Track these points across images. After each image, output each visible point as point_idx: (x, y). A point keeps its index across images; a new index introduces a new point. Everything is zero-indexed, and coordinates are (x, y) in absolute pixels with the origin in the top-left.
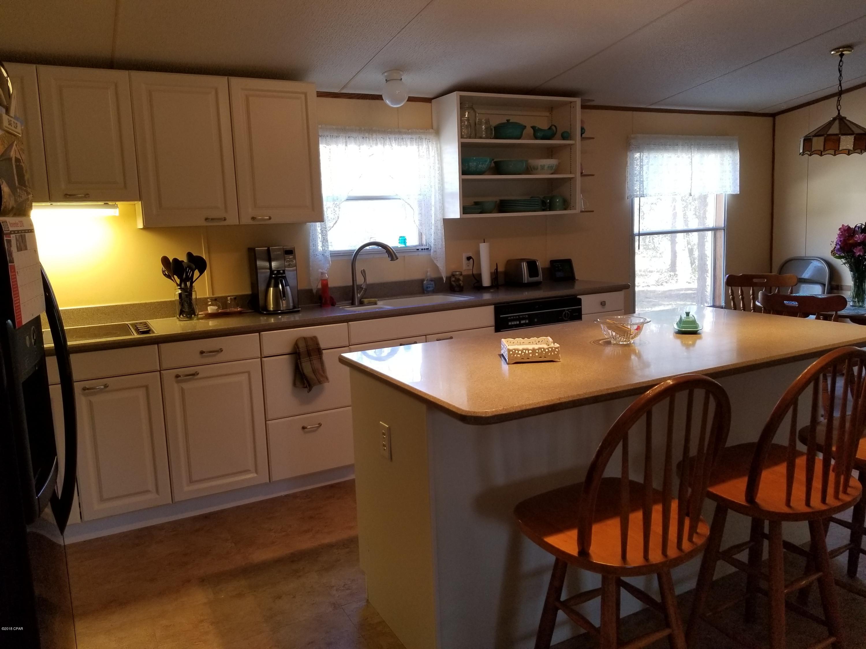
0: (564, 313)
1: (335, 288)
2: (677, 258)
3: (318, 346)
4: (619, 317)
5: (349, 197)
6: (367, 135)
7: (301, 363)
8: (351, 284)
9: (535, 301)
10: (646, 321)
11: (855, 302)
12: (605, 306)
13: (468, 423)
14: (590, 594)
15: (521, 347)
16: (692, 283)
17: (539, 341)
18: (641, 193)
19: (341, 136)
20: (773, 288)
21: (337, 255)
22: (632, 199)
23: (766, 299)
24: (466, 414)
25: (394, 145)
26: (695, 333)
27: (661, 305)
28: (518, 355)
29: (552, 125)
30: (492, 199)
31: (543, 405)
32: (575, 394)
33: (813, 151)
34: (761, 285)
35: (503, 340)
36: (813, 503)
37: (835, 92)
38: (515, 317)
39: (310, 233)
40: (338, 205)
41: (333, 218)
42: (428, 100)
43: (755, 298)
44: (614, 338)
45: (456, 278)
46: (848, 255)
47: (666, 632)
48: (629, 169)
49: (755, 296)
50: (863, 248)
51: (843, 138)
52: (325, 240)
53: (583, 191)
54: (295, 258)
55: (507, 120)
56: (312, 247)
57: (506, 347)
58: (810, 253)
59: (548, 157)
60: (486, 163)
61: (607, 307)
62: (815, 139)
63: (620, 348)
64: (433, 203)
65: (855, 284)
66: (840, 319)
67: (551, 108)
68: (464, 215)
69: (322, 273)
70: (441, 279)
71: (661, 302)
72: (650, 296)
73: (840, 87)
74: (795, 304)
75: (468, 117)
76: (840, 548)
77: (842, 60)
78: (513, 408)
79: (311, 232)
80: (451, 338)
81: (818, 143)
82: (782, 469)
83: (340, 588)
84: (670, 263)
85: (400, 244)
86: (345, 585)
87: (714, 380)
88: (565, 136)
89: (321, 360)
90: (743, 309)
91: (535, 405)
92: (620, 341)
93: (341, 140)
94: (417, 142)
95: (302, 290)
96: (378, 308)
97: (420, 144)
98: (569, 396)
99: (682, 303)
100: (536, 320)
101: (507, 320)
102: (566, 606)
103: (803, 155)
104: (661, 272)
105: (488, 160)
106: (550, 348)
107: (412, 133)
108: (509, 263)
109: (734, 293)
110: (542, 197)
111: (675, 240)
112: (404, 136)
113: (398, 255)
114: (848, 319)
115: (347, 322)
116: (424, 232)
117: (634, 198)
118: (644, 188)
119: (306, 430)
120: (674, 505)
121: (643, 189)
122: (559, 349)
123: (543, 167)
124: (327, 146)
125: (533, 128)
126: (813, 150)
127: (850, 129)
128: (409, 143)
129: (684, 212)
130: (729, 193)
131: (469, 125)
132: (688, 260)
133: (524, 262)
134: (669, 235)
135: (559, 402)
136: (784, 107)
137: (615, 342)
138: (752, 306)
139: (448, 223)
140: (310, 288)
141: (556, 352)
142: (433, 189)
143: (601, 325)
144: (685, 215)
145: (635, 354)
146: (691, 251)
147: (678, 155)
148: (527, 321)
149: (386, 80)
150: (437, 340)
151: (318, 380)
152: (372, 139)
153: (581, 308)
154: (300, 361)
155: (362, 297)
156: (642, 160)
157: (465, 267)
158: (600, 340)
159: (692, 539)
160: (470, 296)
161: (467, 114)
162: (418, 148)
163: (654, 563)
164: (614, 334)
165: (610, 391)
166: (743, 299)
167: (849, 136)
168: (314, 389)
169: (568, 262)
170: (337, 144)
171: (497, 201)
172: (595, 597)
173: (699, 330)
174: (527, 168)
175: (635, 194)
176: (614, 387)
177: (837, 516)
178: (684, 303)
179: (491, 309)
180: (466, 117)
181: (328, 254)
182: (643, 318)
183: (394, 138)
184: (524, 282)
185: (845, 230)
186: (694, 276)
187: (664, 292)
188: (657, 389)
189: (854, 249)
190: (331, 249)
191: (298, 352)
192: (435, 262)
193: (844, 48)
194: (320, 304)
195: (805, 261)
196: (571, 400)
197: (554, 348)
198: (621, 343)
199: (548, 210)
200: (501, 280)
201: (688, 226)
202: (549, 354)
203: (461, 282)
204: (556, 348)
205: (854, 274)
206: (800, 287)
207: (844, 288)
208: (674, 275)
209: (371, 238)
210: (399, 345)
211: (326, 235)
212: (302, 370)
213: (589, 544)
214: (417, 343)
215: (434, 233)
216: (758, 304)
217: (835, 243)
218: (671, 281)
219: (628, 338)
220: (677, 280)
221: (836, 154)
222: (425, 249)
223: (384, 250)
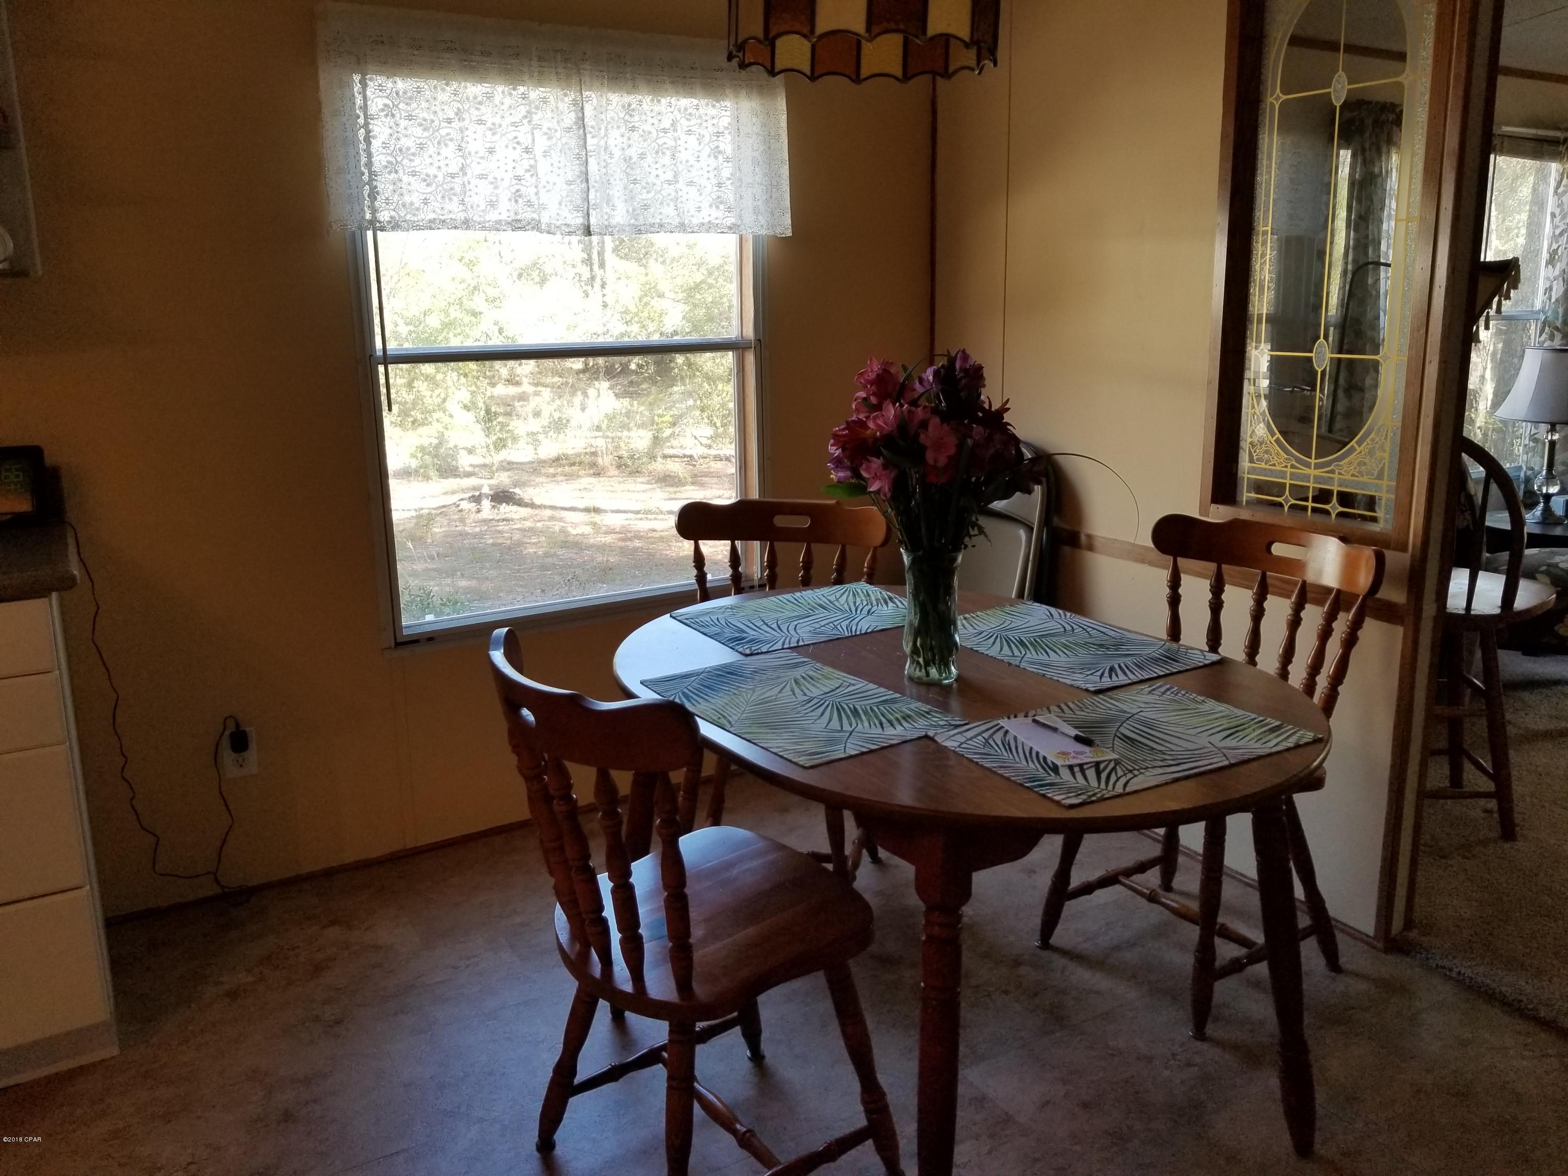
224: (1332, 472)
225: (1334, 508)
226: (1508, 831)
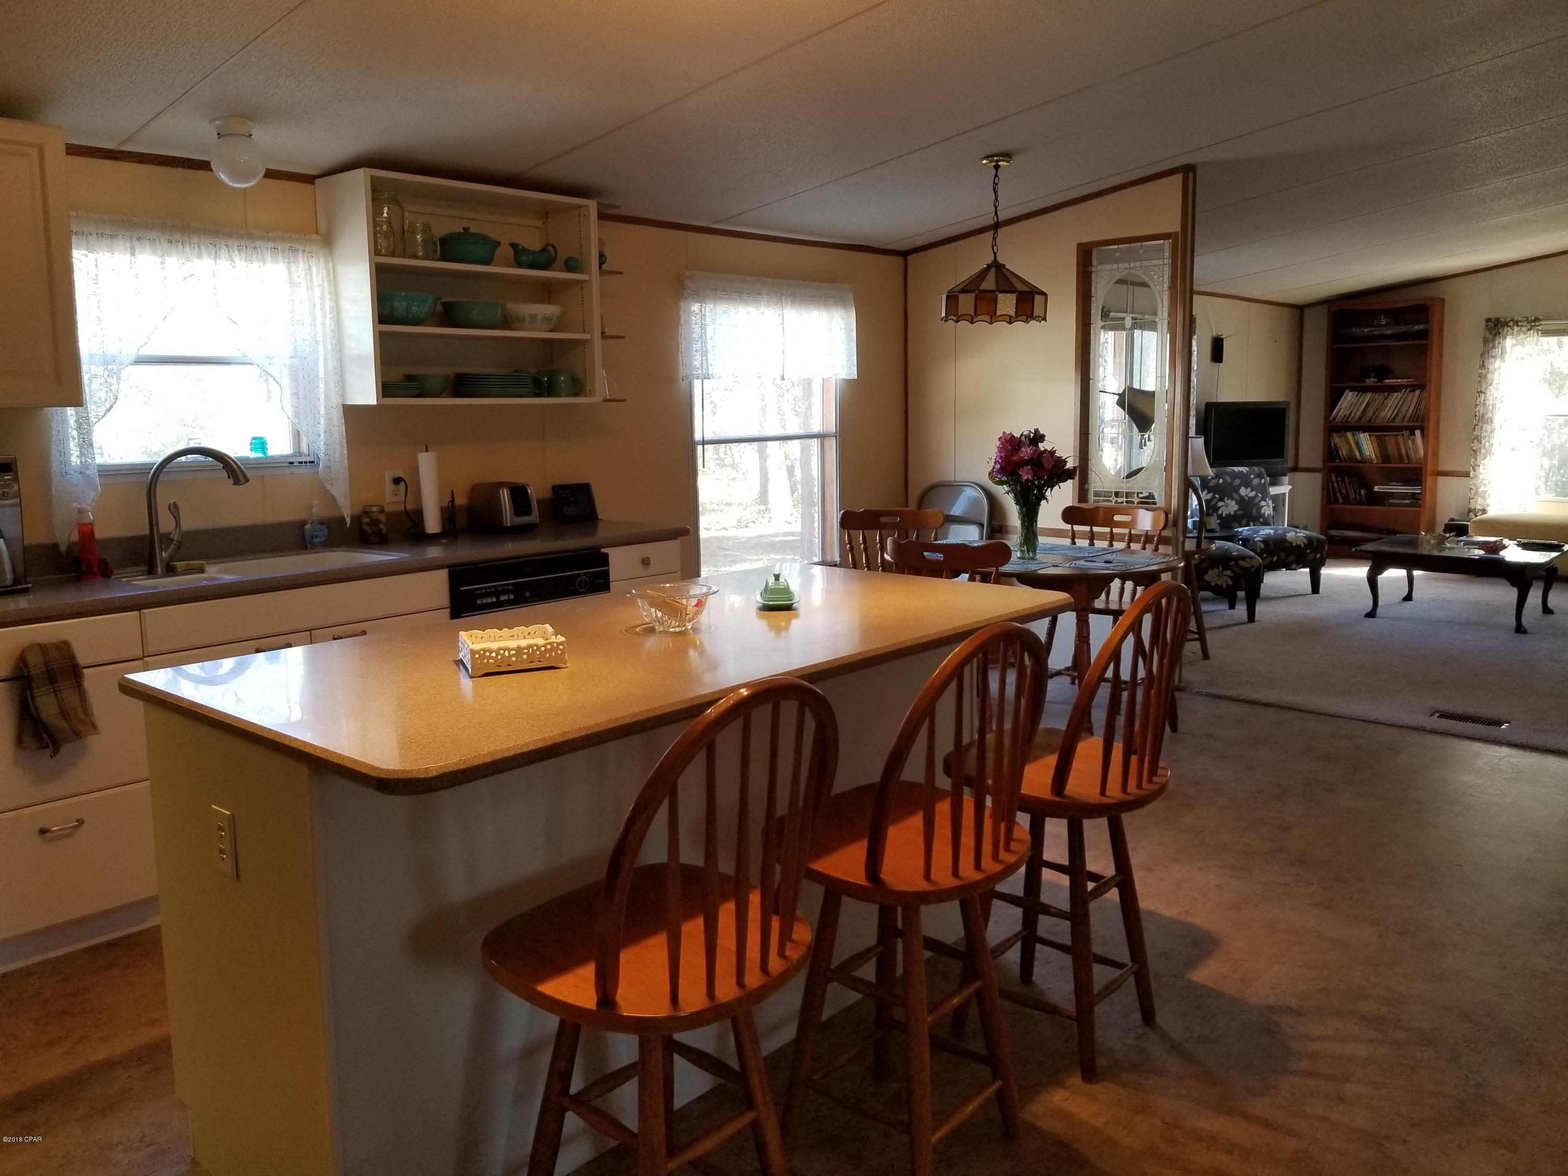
0: (579, 579)
1: (112, 541)
2: (769, 482)
3: (72, 662)
4: (668, 585)
5: (139, 357)
6: (178, 236)
7: (33, 698)
8: (146, 531)
9: (527, 559)
10: (711, 591)
11: (1024, 551)
12: (650, 565)
13: (391, 793)
14: (621, 1076)
15: (494, 646)
16: (793, 523)
17: (529, 633)
18: (704, 371)
19: (120, 237)
20: (910, 532)
21: (112, 473)
22: (690, 381)
23: (899, 549)
24: (387, 777)
25: (237, 260)
26: (788, 608)
27: (745, 561)
28: (490, 661)
29: (547, 246)
30: (440, 371)
31: (534, 748)
32: (591, 722)
33: (960, 316)
34: (894, 526)
35: (461, 633)
36: (962, 872)
37: (987, 224)
38: (488, 590)
39: (50, 427)
40: (114, 373)
41: (103, 399)
42: (309, 179)
43: (883, 549)
44: (660, 621)
45: (371, 519)
46: (1012, 480)
47: (749, 1117)
48: (683, 330)
49: (884, 544)
50: (1032, 469)
51: (1001, 296)
52: (86, 444)
53: (605, 366)
54: (16, 479)
55: (465, 229)
56: (55, 459)
57: (468, 646)
58: (962, 475)
59: (542, 301)
60: (424, 304)
61: (654, 567)
62: (962, 297)
63: (670, 639)
64: (321, 375)
65: (1023, 524)
66: (1002, 579)
67: (545, 213)
68: (385, 399)
69: (81, 511)
70: (342, 520)
71: (745, 556)
72: (727, 547)
73: (995, 216)
74: (940, 556)
75: (389, 218)
76: (1007, 941)
77: (998, 174)
78: (479, 758)
79: (54, 425)
80: (364, 633)
81: (967, 302)
82: (917, 821)
83: (134, 1145)
84: (759, 490)
85: (253, 452)
86: (143, 1137)
87: (811, 686)
88: (571, 265)
89: (79, 690)
90: (866, 566)
91: (520, 749)
92: (669, 627)
93: (121, 243)
94: (287, 256)
95: (31, 546)
96: (206, 579)
97: (291, 260)
98: (580, 728)
99: (779, 557)
100: (528, 594)
101: (473, 595)
102: (580, 1103)
103: (946, 321)
104: (745, 504)
105: (431, 299)
106: (548, 644)
107: (274, 239)
108: (476, 489)
109: (853, 540)
110: (533, 371)
111: (765, 451)
112: (258, 244)
113: (248, 474)
114: (1015, 579)
115: (139, 610)
116: (304, 429)
117: (693, 379)
118: (709, 363)
119: (49, 835)
120: (755, 899)
121: (707, 364)
122: (565, 645)
123: (533, 317)
124: (90, 255)
125: (514, 246)
126: (959, 314)
127: (1011, 283)
128: (268, 256)
129: (779, 405)
130: (841, 377)
131: (391, 233)
132: (787, 485)
133: (504, 487)
134: (756, 443)
135: (562, 739)
136: (919, 243)
137: (662, 629)
138: (879, 562)
139: (352, 413)
140: (53, 541)
141: (559, 652)
142: (321, 348)
143: (639, 600)
144: (780, 409)
145: (696, 648)
146: (790, 470)
147: (762, 311)
148: (512, 597)
149: (218, 134)
150: (335, 639)
151: (73, 731)
152: (190, 243)
153: (607, 572)
154: (32, 694)
155: (172, 558)
156: (703, 317)
157: (389, 498)
158: (637, 626)
159: (784, 951)
160: (398, 552)
161: (386, 210)
162: (289, 268)
163: (724, 1001)
164: (659, 614)
165: (650, 715)
166: (866, 549)
167: (1009, 295)
168: (65, 749)
169: (584, 490)
170: (111, 250)
171: (449, 376)
172: (627, 1079)
173: (793, 604)
174: (505, 318)
175: (695, 372)
176: (657, 706)
177: (1000, 887)
178: (781, 557)
179: (441, 578)
180: (385, 218)
181: (93, 472)
182: (706, 586)
183: (236, 247)
184: (505, 525)
185: (1007, 441)
186: (797, 511)
187: (749, 539)
188: (724, 704)
189: (1019, 469)
190: (99, 460)
191: (26, 674)
192: (328, 487)
193: (1000, 156)
194: (75, 574)
195: (953, 488)
196: (584, 734)
197: (555, 645)
198: (671, 630)
199: (546, 394)
200: (462, 521)
201: (785, 430)
202: (548, 655)
203: (382, 526)
204: (559, 644)
205: (1021, 509)
206: (948, 529)
207: (1010, 529)
208: (766, 510)
209: (191, 439)
210: (254, 650)
211: (89, 432)
212: (37, 710)
213: (616, 984)
214: (292, 647)
215: (325, 432)
216: (887, 557)
217: (994, 461)
218: (760, 520)
219: (683, 621)
220: (771, 518)
221: (993, 321)
222: (306, 462)
223: (219, 464)
224: (1135, 484)
225: (1136, 499)
226: (1206, 656)
